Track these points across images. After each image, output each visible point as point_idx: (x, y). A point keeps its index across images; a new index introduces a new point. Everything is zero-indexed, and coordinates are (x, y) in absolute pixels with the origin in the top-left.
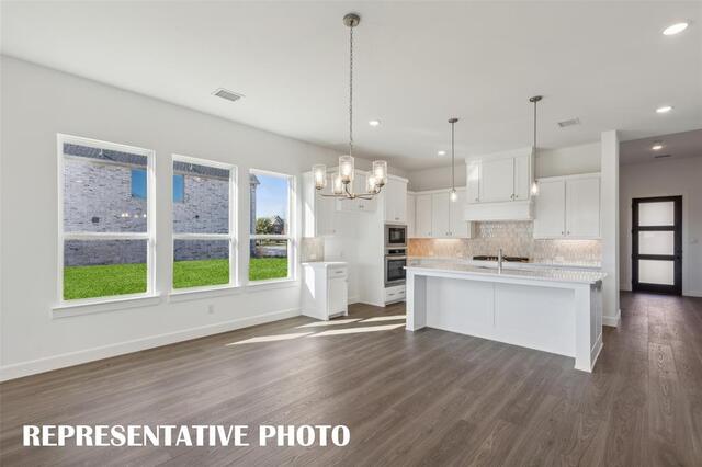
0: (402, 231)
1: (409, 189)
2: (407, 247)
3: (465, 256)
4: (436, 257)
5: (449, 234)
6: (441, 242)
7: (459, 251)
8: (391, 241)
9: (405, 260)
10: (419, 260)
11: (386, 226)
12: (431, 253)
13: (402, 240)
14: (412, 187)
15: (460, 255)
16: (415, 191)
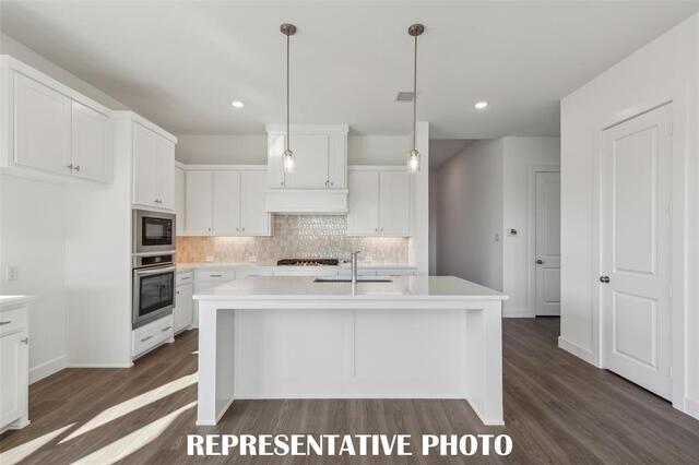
0: (167, 223)
1: (178, 158)
2: (176, 252)
3: (262, 259)
4: (217, 264)
5: (240, 231)
6: (224, 241)
7: (251, 254)
8: (147, 241)
9: (172, 273)
10: (193, 270)
11: (136, 212)
12: (210, 258)
13: (166, 240)
14: (182, 157)
15: (254, 259)
16: (186, 163)
